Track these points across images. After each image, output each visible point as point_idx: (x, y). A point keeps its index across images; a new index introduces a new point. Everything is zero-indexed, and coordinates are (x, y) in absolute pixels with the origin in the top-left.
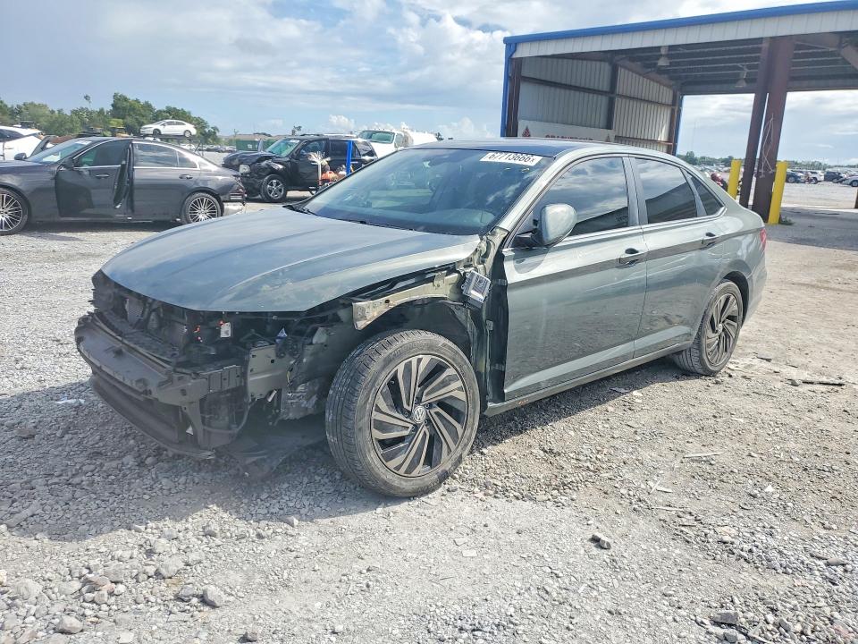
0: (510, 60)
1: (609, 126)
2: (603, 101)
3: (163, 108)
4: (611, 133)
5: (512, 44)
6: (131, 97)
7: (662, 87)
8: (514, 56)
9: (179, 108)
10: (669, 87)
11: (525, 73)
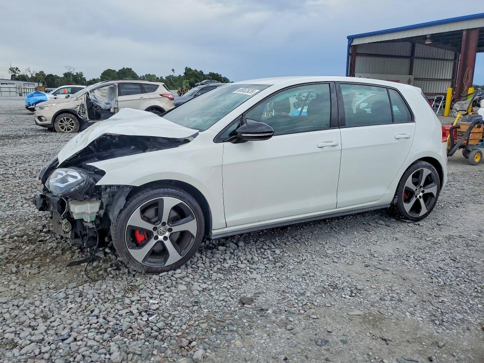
0: (350, 46)
1: (411, 73)
2: (407, 61)
3: (208, 73)
4: (412, 77)
5: (351, 38)
6: (193, 69)
7: (446, 51)
8: (352, 44)
9: (215, 73)
10: (452, 50)
11: (358, 51)
